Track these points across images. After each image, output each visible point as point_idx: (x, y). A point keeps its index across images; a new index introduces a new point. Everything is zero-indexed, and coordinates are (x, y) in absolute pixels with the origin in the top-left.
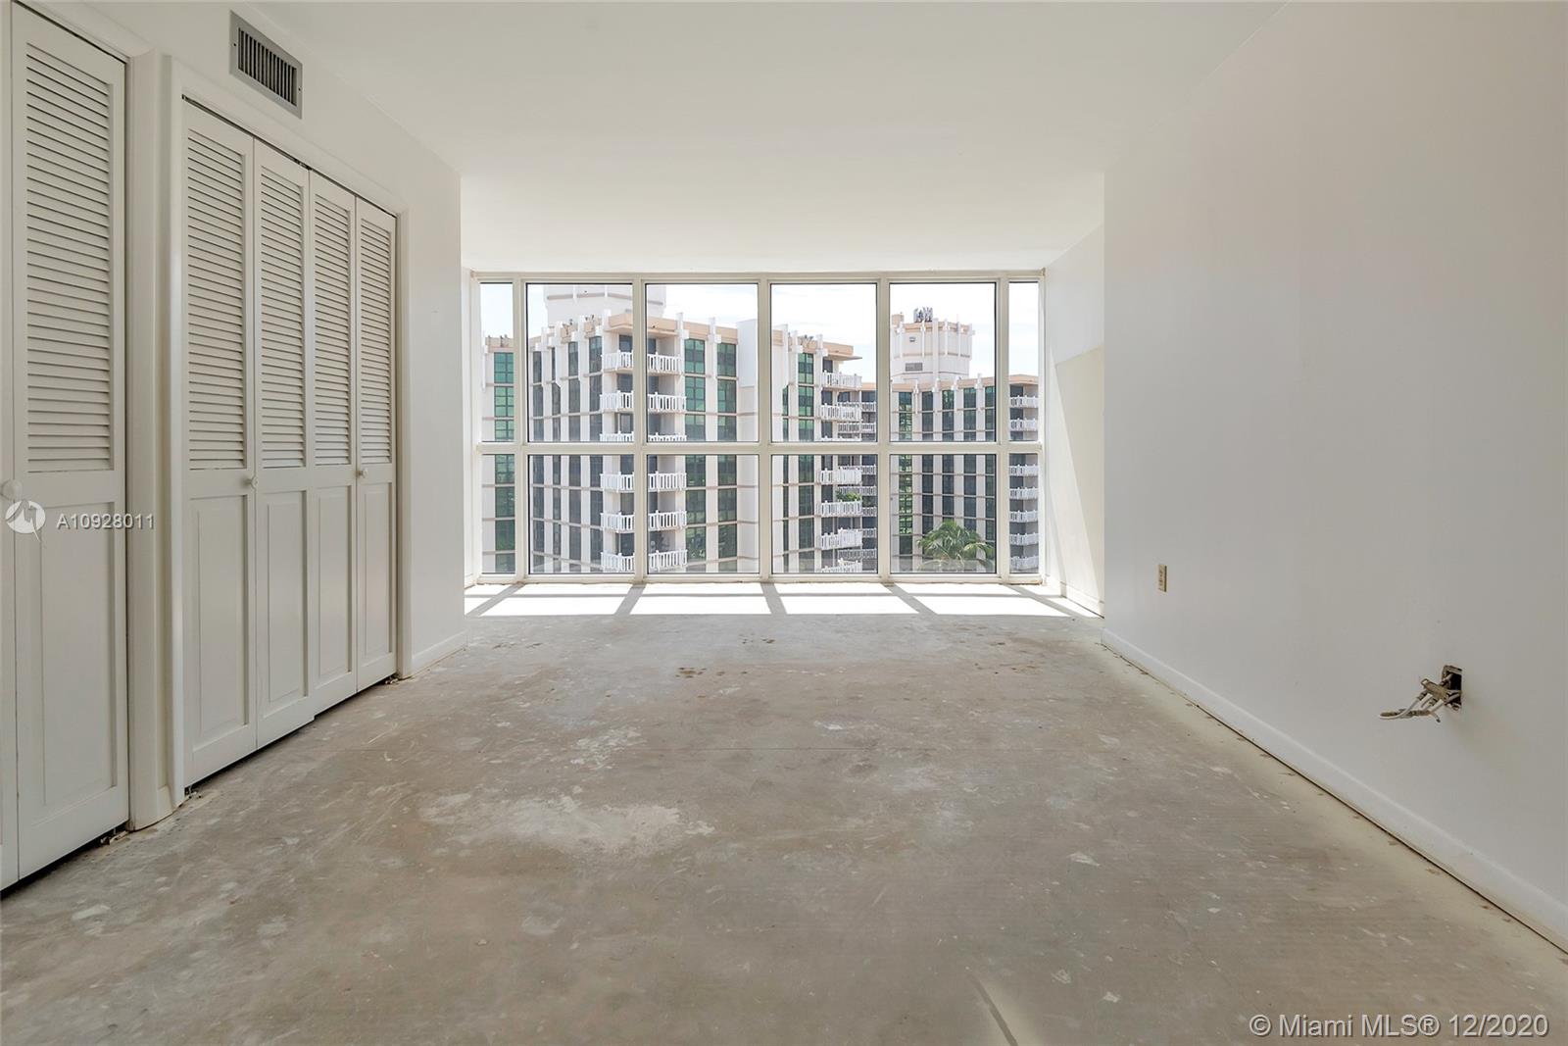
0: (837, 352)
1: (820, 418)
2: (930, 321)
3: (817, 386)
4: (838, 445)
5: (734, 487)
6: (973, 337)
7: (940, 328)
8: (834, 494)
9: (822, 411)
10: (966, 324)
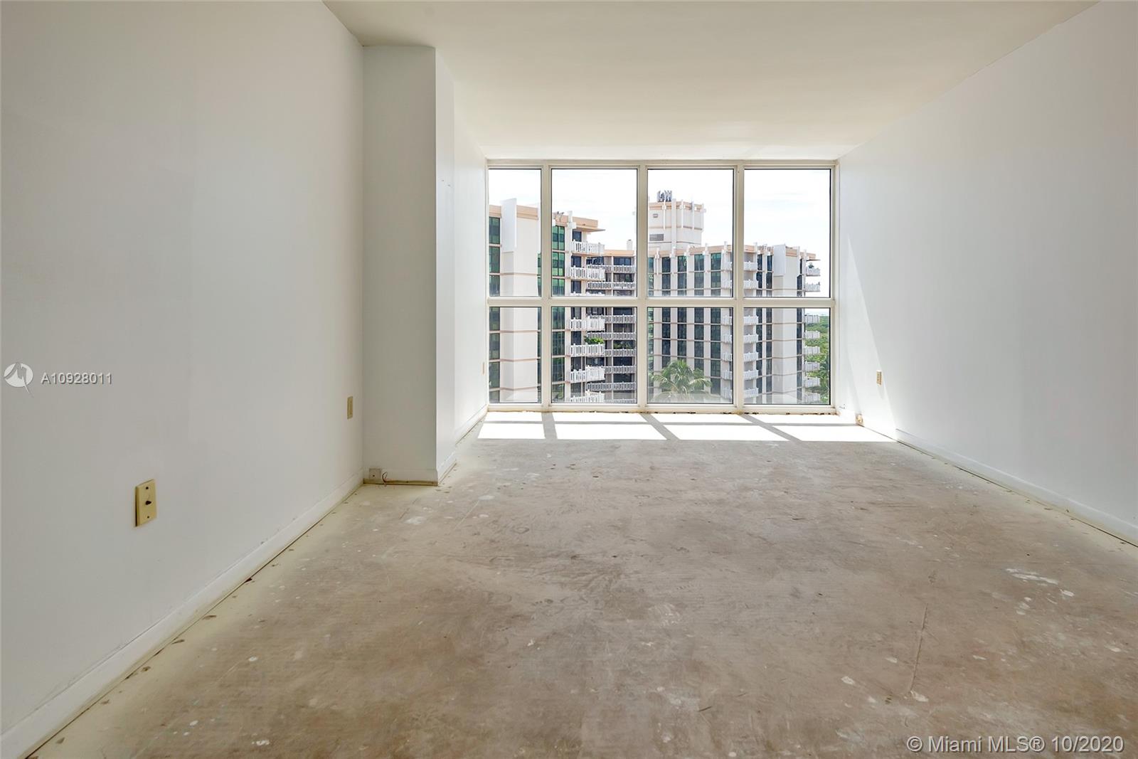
0: (584, 225)
1: (570, 278)
2: (670, 201)
3: (568, 252)
4: (586, 299)
5: (498, 332)
6: (705, 214)
7: (678, 206)
8: (583, 339)
9: (571, 272)
10: (699, 204)
